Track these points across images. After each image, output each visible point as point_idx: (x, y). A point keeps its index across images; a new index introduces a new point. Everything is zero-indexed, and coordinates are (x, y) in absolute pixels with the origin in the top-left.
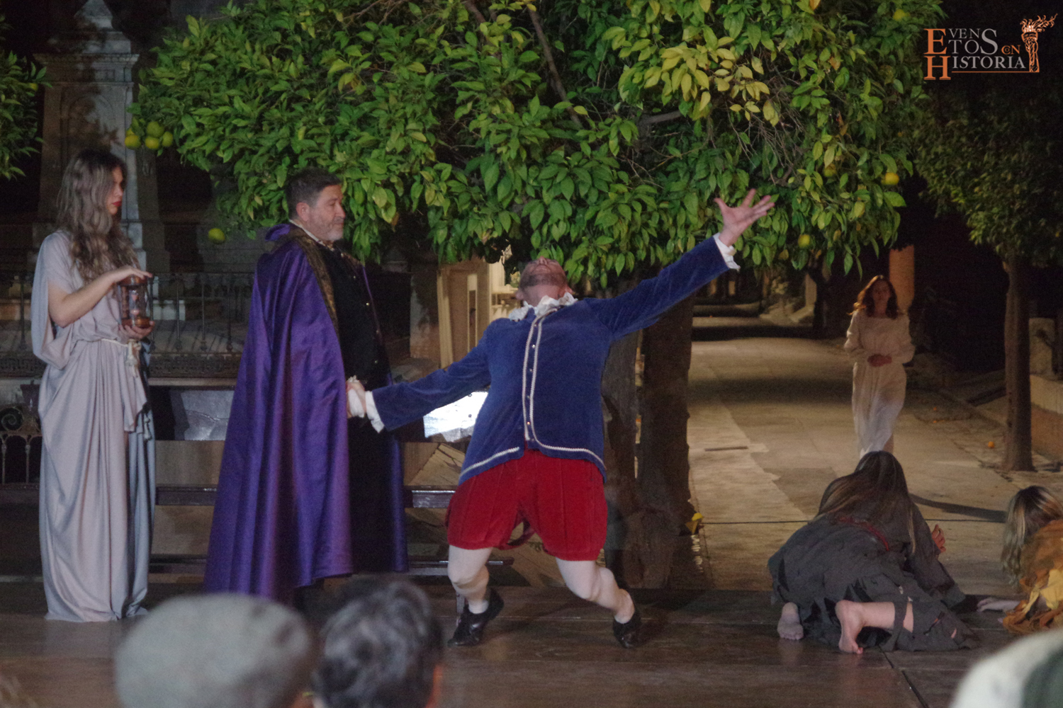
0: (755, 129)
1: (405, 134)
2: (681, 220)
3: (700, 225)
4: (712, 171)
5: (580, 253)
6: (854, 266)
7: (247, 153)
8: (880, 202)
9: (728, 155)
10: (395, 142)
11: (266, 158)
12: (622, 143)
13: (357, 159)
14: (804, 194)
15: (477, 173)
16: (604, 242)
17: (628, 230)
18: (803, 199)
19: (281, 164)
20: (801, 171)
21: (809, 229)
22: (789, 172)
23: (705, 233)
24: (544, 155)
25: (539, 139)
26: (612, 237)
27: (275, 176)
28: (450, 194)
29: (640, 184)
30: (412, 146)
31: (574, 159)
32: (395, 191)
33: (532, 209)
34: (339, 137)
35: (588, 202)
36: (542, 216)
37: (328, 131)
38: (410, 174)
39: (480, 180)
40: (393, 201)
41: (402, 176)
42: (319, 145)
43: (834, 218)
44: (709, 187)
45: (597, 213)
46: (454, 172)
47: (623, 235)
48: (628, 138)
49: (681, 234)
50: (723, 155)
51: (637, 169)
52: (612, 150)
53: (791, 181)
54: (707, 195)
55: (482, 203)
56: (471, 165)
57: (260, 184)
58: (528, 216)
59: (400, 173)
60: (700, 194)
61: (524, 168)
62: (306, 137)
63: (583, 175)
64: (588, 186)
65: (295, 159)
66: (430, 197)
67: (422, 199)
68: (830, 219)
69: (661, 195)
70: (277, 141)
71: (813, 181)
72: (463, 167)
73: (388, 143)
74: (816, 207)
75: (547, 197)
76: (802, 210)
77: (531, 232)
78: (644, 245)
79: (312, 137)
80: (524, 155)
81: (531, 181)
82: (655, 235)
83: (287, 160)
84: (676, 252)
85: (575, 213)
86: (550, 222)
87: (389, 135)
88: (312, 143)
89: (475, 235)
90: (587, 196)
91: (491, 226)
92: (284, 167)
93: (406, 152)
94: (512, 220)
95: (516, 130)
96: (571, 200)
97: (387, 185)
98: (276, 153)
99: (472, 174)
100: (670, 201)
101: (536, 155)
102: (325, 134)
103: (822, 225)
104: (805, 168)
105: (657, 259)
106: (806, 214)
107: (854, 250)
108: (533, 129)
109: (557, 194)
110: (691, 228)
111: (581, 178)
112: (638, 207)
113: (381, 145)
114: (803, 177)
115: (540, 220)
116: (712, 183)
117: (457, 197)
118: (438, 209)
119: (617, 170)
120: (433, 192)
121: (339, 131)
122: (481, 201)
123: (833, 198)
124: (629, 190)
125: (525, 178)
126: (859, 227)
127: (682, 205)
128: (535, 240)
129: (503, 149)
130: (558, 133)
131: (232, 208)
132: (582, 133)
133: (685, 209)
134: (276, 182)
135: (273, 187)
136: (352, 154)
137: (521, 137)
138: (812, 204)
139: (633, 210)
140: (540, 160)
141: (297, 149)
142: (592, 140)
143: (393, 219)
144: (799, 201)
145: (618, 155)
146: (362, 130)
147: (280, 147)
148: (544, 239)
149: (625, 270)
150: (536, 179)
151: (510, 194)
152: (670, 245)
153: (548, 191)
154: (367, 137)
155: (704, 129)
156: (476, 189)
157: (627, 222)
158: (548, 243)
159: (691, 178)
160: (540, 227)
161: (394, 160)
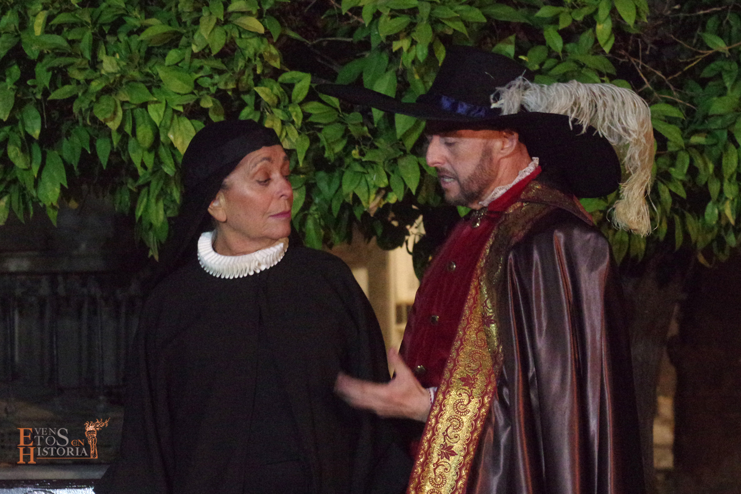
1: (226, 20)
2: (730, 166)
10: (208, 34)
12: (619, 28)
13: (139, 67)
25: (468, 24)
28: (309, 127)
30: (239, 42)
34: (106, 29)
37: (87, 18)
38: (236, 91)
42: (72, 43)
48: (630, 19)
51: (649, 74)
52: (601, 42)
55: (368, 142)
56: (346, 72)
59: (219, 90)
73: (196, 36)
83: (15, 71)
84: (722, 222)
87: (196, 22)
88: (59, 41)
91: (384, 183)
92: (9, 83)
97: (194, 112)
100: (710, 133)
102: (82, 24)
113: (183, 41)
117: (322, 131)
121: (107, 18)
122: (365, 138)
127: (731, 137)
129: (403, 43)
130: (505, 13)
132: (546, 12)
141: (32, 51)
145: (613, 51)
149: (631, 259)
161: (207, 68)
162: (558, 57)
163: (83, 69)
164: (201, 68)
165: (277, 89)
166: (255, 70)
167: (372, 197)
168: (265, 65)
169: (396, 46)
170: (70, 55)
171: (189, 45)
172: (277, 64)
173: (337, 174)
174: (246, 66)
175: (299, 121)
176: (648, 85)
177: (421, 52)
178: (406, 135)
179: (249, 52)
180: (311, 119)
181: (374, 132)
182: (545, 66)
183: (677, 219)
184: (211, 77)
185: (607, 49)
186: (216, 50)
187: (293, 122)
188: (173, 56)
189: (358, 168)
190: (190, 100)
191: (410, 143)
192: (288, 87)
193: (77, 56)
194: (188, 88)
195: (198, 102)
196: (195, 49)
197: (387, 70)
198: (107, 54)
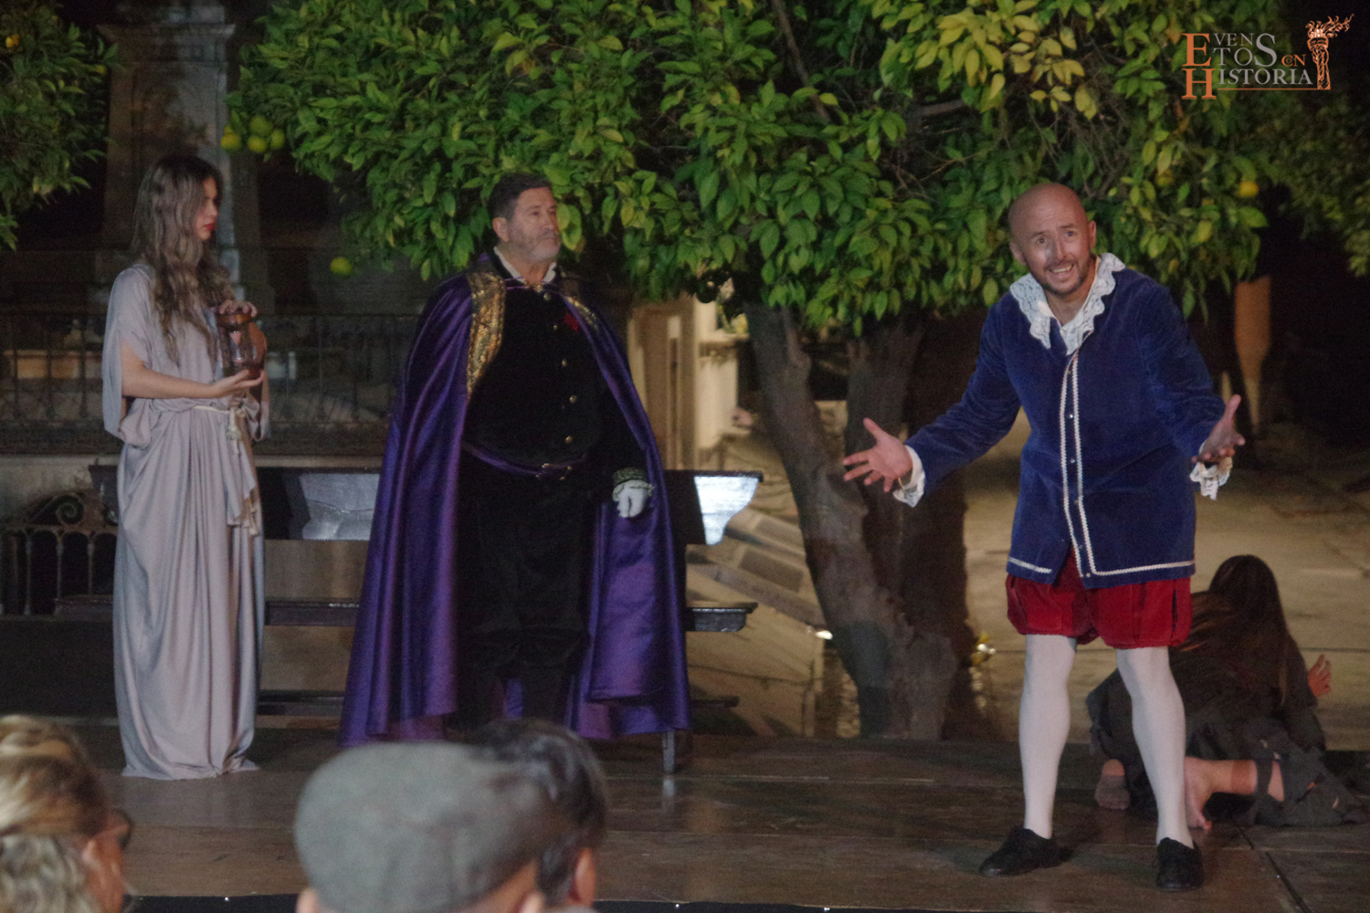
0: (1064, 123)
1: (594, 133)
2: (964, 245)
3: (990, 251)
4: (1006, 180)
5: (827, 290)
6: (1197, 308)
7: (383, 158)
8: (1233, 220)
9: (1028, 159)
10: (582, 142)
11: (408, 166)
12: (884, 144)
13: (529, 165)
14: (1130, 211)
15: (690, 184)
16: (861, 276)
17: (892, 262)
18: (1129, 217)
19: (429, 173)
20: (1126, 180)
21: (1136, 258)
22: (1109, 180)
23: (996, 264)
24: (780, 159)
25: (773, 137)
26: (871, 268)
27: (422, 189)
28: (654, 213)
29: (907, 199)
30: (605, 149)
31: (819, 165)
32: (581, 209)
33: (763, 232)
34: (506, 136)
35: (839, 221)
36: (776, 240)
37: (491, 128)
38: (602, 185)
39: (694, 193)
40: (578, 222)
41: (589, 188)
42: (481, 147)
43: (1170, 244)
44: (1001, 202)
45: (850, 237)
46: (660, 182)
47: (886, 266)
48: (892, 136)
49: (963, 264)
50: (1020, 158)
51: (904, 177)
52: (871, 153)
53: (1112, 193)
54: (999, 212)
55: (697, 224)
56: (682, 174)
57: (401, 200)
58: (757, 242)
59: (587, 184)
60: (990, 211)
61: (753, 177)
62: (465, 136)
63: (833, 186)
64: (838, 201)
65: (447, 165)
66: (627, 216)
67: (617, 220)
68: (1165, 244)
69: (937, 212)
70: (424, 142)
71: (1143, 194)
72: (671, 176)
73: (573, 143)
74: (1145, 228)
75: (783, 216)
76: (1128, 231)
77: (762, 262)
78: (914, 279)
79: (470, 137)
80: (753, 160)
81: (762, 195)
82: (928, 265)
83: (437, 167)
84: (956, 287)
85: (820, 237)
86: (787, 249)
87: (573, 133)
88: (471, 145)
89: (687, 267)
90: (837, 214)
91: (708, 254)
92: (433, 176)
93: (596, 156)
94: (737, 246)
95: (742, 127)
96: (816, 220)
97: (571, 200)
98: (422, 158)
99: (682, 186)
100: (949, 221)
101: (770, 160)
102: (489, 133)
103: (1154, 252)
104: (1130, 175)
105: (931, 298)
106: (1132, 238)
107: (1196, 285)
108: (768, 125)
109: (798, 211)
110: (977, 258)
111: (829, 190)
112: (906, 230)
113: (563, 147)
114: (1129, 188)
115: (774, 247)
116: (1006, 196)
117: (663, 215)
118: (637, 232)
119: (878, 179)
120: (632, 210)
121: (507, 128)
122: (695, 221)
123: (1169, 215)
124: (895, 208)
125: (754, 191)
126: (1203, 254)
127: (965, 226)
128: (767, 274)
129: (725, 152)
130: (800, 130)
131: (362, 232)
132: (830, 130)
133: (969, 231)
134: (421, 196)
135: (419, 203)
136: (524, 160)
137: (749, 136)
138: (1141, 224)
139: (899, 233)
140: (773, 166)
141: (450, 153)
142: (844, 138)
143: (578, 245)
144: (1123, 220)
145: (880, 159)
146: (538, 127)
147: (428, 149)
148: (780, 271)
149: (888, 315)
150: (769, 191)
151: (733, 212)
152: (948, 280)
153: (785, 206)
154: (543, 137)
155: (996, 124)
156: (688, 206)
157: (891, 249)
158: (785, 276)
159: (977, 189)
160: (774, 256)
161: (580, 167)
162: (837, 163)
163: (488, 166)
164: (576, 167)
165: (631, 184)
166: (615, 168)
167: (700, 263)
168: (623, 166)
169: (720, 153)
170: (478, 155)
171: (566, 150)
172: (631, 165)
173: (673, 247)
174: (609, 166)
175: (646, 206)
176: (903, 185)
177: (738, 159)
178: (725, 220)
179: (612, 156)
180: (657, 206)
181: (702, 217)
182: (829, 170)
183: (923, 284)
184: (583, 173)
185: (875, 158)
186: (586, 154)
187: (642, 208)
188: (555, 157)
189: (689, 243)
190: (567, 190)
191: (727, 225)
192: (640, 182)
193: (483, 156)
194: (565, 182)
195: (572, 192)
196: (572, 153)
197: (712, 171)
198: (506, 154)
